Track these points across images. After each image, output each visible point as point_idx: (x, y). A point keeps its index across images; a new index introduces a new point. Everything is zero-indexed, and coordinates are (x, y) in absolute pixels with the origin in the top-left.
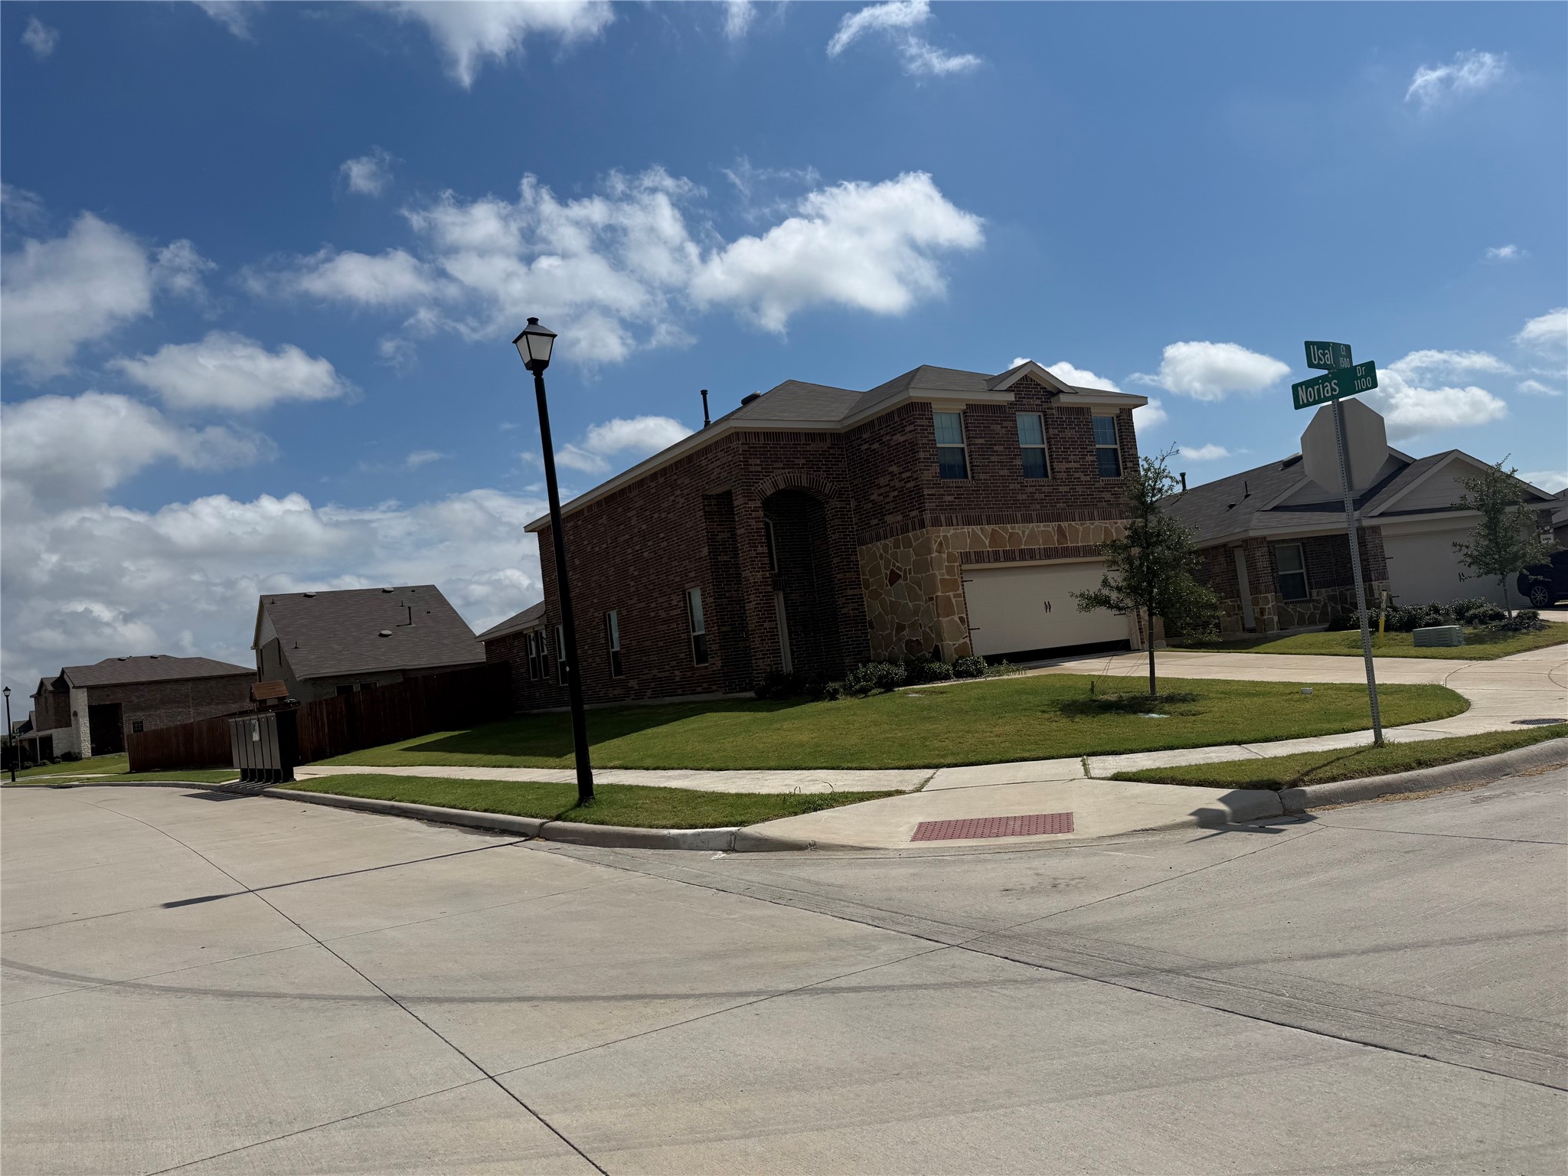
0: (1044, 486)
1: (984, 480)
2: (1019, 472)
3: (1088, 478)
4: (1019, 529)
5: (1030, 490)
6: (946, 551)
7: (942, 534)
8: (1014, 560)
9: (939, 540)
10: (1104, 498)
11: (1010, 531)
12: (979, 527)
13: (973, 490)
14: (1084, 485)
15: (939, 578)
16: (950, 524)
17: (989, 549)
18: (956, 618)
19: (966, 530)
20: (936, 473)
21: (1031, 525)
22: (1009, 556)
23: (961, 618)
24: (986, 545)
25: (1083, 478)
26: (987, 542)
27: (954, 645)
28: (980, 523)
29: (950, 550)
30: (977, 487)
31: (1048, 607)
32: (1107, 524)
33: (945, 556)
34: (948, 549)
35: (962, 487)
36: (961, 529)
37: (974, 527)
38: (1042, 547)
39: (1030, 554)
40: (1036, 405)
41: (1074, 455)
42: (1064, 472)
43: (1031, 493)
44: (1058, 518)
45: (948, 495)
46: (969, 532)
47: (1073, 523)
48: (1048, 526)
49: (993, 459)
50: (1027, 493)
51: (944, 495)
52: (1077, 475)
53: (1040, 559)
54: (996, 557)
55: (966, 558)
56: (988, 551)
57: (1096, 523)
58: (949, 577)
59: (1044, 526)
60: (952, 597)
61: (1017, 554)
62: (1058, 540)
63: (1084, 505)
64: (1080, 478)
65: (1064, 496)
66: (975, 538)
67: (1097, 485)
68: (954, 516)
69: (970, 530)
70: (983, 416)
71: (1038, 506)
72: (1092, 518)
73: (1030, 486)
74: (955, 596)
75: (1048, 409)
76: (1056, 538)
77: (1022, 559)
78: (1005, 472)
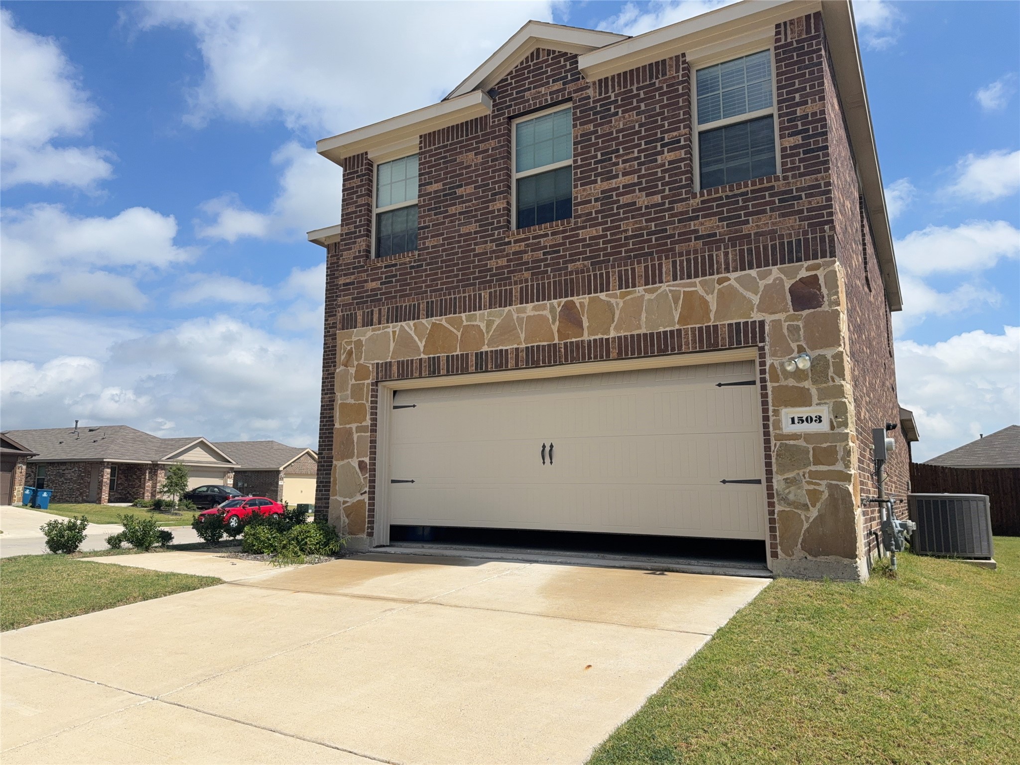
0: (546, 235)
1: (433, 247)
2: (499, 222)
3: (658, 199)
4: (482, 320)
5: (515, 248)
6: (356, 363)
7: (354, 339)
8: (465, 371)
9: (349, 348)
10: (696, 231)
11: (465, 323)
12: (411, 323)
13: (412, 267)
14: (643, 215)
15: (339, 402)
16: (367, 322)
17: (423, 356)
18: (355, 463)
19: (390, 330)
20: (360, 252)
21: (508, 308)
22: (457, 366)
23: (362, 465)
24: (421, 350)
25: (642, 200)
26: (421, 345)
27: (345, 502)
28: (413, 315)
29: (362, 362)
30: (419, 260)
31: (547, 453)
32: (697, 285)
33: (352, 370)
34: (358, 359)
35: (395, 265)
36: (384, 328)
37: (403, 324)
38: (524, 346)
39: (500, 361)
40: (551, 93)
41: (624, 162)
42: (596, 200)
43: (514, 253)
44: (569, 289)
45: (372, 280)
46: (394, 332)
47: (603, 296)
48: (544, 308)
49: (452, 210)
50: (508, 255)
51: (366, 281)
52: (623, 200)
53: (517, 367)
54: (433, 368)
55: (384, 372)
56: (421, 360)
57: (664, 287)
58: (353, 402)
59: (534, 309)
60: (354, 430)
61: (472, 360)
62: (558, 331)
63: (635, 256)
64: (634, 203)
65: (589, 245)
66: (404, 341)
67: (679, 207)
68: (376, 310)
69: (397, 329)
70: (446, 146)
71: (527, 275)
72: (653, 278)
73: (516, 242)
74: (359, 429)
75: (576, 91)
76: (555, 328)
77: (481, 368)
78: (473, 227)
